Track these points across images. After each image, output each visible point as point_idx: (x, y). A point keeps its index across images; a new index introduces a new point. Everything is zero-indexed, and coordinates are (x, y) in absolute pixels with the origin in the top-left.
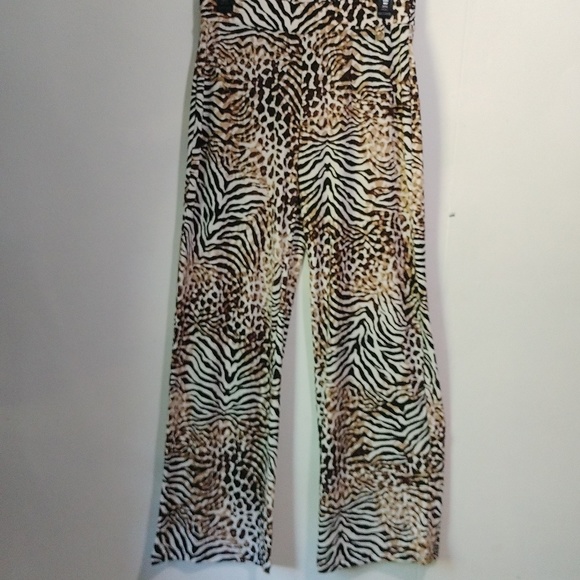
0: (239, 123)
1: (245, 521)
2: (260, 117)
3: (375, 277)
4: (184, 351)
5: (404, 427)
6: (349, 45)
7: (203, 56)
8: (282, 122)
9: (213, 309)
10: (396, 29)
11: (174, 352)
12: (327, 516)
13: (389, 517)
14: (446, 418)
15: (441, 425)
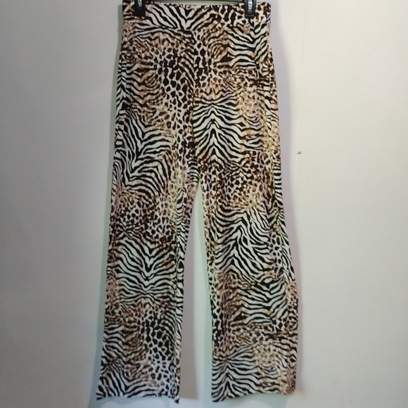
0: (151, 92)
1: (161, 367)
2: (166, 88)
3: (248, 196)
4: (117, 250)
5: (269, 300)
6: (226, 37)
7: (125, 46)
8: (181, 91)
9: (136, 221)
10: (258, 26)
11: (110, 251)
12: (218, 362)
13: (261, 362)
14: (298, 293)
15: (295, 298)
